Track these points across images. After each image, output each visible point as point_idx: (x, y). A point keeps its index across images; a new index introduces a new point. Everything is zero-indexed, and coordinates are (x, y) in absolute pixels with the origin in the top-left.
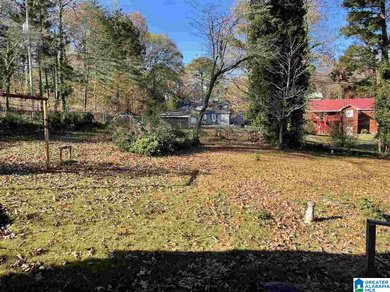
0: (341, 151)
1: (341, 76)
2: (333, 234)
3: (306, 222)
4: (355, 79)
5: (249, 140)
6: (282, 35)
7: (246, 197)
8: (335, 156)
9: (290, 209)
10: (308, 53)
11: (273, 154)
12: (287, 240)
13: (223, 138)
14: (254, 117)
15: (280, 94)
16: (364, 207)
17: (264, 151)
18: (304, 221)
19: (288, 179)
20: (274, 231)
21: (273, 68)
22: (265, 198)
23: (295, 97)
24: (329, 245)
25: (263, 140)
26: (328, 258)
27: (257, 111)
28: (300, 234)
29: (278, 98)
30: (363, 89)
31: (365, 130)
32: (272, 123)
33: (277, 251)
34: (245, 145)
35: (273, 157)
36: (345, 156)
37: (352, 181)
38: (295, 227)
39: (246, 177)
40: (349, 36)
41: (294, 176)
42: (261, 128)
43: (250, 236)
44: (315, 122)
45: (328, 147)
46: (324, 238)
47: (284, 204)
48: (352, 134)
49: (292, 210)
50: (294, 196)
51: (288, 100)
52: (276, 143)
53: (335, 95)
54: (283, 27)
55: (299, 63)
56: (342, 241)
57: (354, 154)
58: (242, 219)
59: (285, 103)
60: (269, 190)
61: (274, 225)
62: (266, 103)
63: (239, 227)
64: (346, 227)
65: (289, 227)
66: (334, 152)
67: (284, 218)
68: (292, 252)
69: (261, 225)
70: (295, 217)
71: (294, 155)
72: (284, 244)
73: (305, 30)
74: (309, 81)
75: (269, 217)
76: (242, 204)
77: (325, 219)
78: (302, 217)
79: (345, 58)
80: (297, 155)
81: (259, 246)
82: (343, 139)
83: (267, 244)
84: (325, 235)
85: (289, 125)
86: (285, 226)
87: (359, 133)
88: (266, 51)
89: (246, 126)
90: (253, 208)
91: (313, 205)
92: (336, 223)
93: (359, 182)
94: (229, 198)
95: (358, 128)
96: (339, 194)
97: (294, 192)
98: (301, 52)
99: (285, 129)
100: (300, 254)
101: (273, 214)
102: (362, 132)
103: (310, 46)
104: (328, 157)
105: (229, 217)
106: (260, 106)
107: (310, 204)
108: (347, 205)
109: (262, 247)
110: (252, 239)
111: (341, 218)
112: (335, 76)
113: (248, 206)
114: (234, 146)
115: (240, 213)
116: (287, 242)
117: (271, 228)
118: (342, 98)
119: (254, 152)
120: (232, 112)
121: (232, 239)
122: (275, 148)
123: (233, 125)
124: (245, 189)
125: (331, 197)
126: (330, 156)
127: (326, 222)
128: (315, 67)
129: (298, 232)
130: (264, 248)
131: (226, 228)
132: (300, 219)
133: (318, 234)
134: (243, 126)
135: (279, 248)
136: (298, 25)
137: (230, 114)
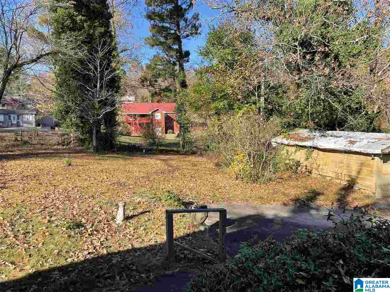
0: (151, 150)
1: (148, 82)
2: (142, 228)
3: (117, 222)
4: (160, 86)
5: (59, 144)
6: (89, 34)
7: (53, 208)
8: (147, 155)
9: (103, 212)
10: (117, 57)
11: (87, 157)
12: (98, 246)
13: (26, 143)
14: (64, 119)
15: (90, 95)
16: (168, 198)
17: (77, 155)
18: (116, 221)
19: (101, 182)
20: (85, 239)
21: (82, 68)
22: (76, 205)
23: (106, 99)
24: (138, 240)
25: (76, 142)
26: (136, 252)
27: (67, 112)
28: (112, 235)
29: (89, 100)
30: (166, 95)
31: (170, 130)
32: (85, 125)
33: (86, 261)
34: (54, 150)
35: (87, 160)
36: (154, 154)
37: (160, 177)
38: (106, 230)
39: (54, 186)
40: (153, 46)
41: (107, 178)
42: (73, 130)
43: (56, 251)
44: (129, 124)
45: (140, 147)
46: (134, 235)
47: (96, 209)
48: (160, 134)
49: (104, 213)
50: (107, 198)
51: (100, 102)
52: (90, 146)
53: (146, 99)
54: (90, 27)
55: (109, 65)
56: (149, 233)
57: (162, 152)
58: (47, 234)
59: (97, 104)
60: (80, 196)
61: (85, 232)
62: (76, 103)
63: (43, 244)
64: (153, 219)
65: (101, 231)
66: (145, 151)
67: (96, 224)
68: (102, 257)
69: (69, 236)
70: (107, 220)
71: (108, 157)
72: (94, 251)
73: (113, 33)
74: (120, 84)
75: (79, 225)
76: (48, 218)
77: (136, 216)
78: (114, 218)
79: (150, 65)
80: (112, 157)
81: (66, 260)
82: (153, 139)
83: (76, 255)
84: (135, 231)
85: (102, 127)
86: (96, 231)
87: (166, 133)
88: (72, 49)
89: (56, 128)
90: (60, 220)
91: (124, 204)
92: (145, 218)
93: (165, 177)
94: (30, 213)
95: (165, 129)
96: (148, 190)
97: (107, 194)
98: (110, 55)
99: (98, 132)
100: (110, 256)
101: (84, 221)
102: (168, 132)
103: (119, 50)
104: (140, 157)
105: (31, 235)
106: (69, 107)
107: (121, 205)
108: (154, 199)
109: (69, 260)
110: (58, 254)
111: (149, 212)
112: (143, 81)
113: (55, 218)
114: (39, 152)
115: (44, 228)
116: (98, 248)
117: (81, 237)
118: (151, 102)
119: (65, 157)
120: (37, 113)
121: (33, 260)
122: (89, 151)
123: (40, 127)
124: (53, 200)
125: (142, 193)
126: (142, 155)
127: (136, 219)
128: (125, 71)
129: (109, 234)
130: (72, 261)
131: (25, 249)
132: (112, 221)
133: (128, 232)
134: (53, 128)
135: (88, 256)
136: (105, 27)
137: (36, 115)
